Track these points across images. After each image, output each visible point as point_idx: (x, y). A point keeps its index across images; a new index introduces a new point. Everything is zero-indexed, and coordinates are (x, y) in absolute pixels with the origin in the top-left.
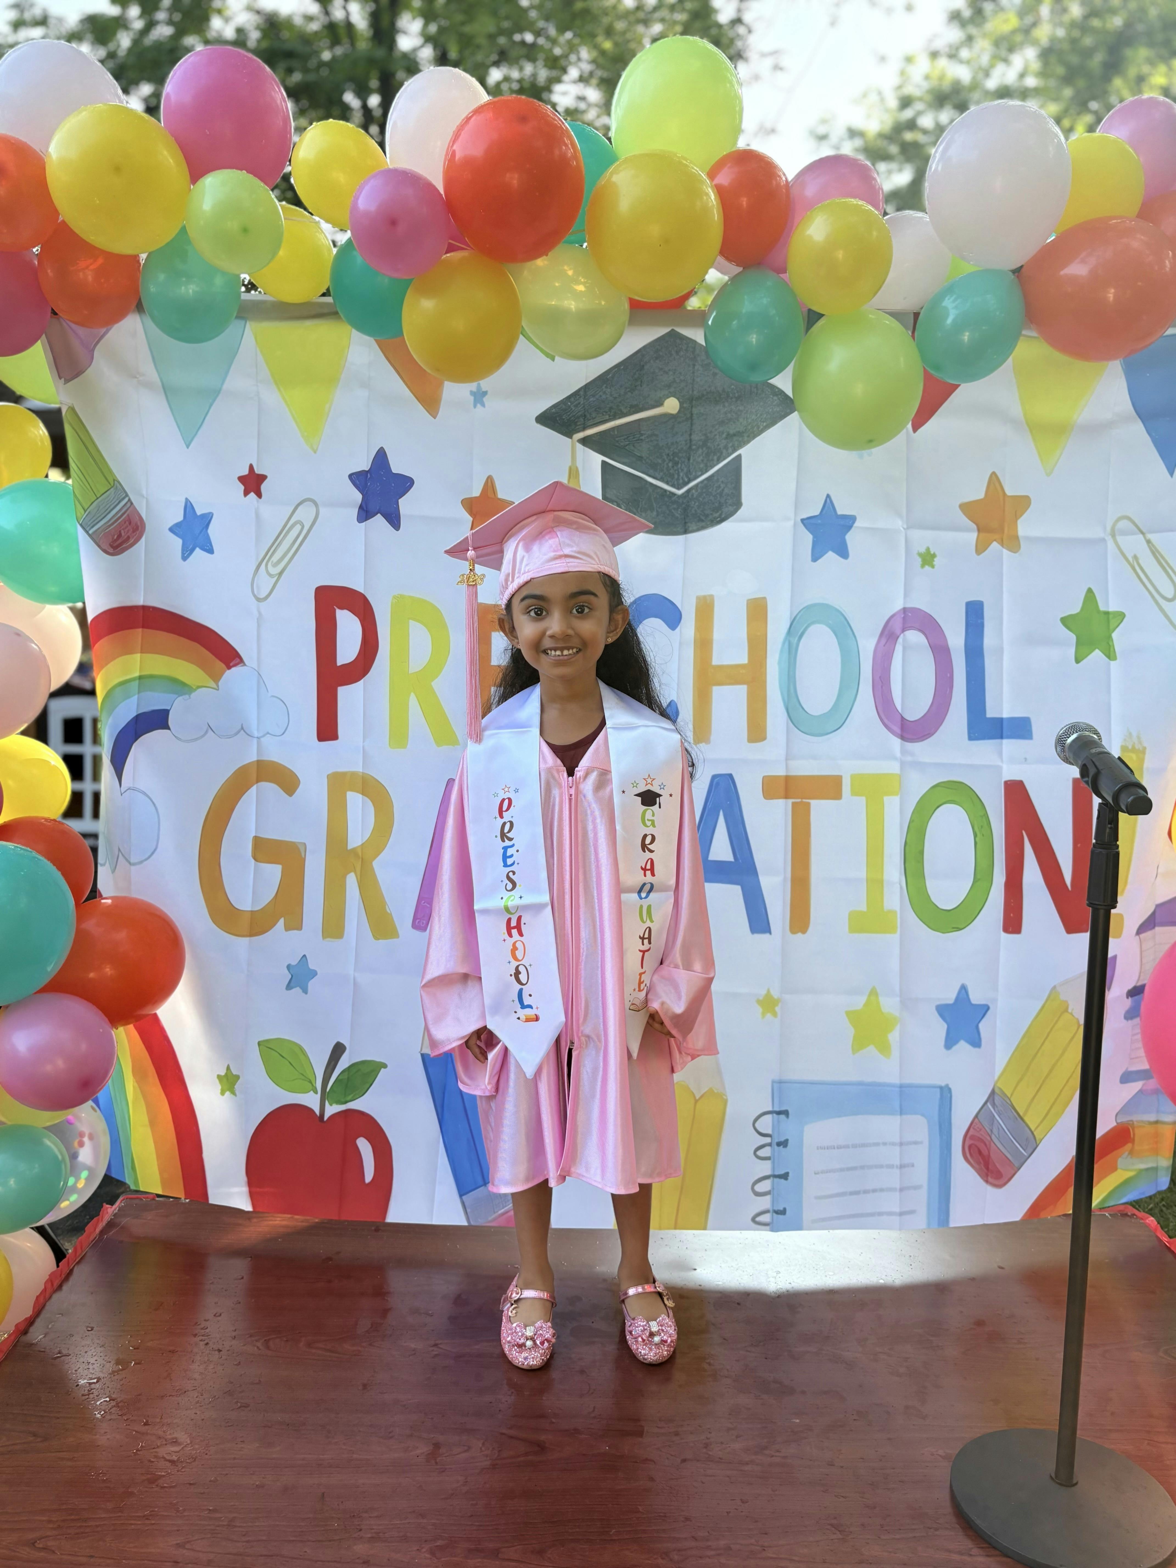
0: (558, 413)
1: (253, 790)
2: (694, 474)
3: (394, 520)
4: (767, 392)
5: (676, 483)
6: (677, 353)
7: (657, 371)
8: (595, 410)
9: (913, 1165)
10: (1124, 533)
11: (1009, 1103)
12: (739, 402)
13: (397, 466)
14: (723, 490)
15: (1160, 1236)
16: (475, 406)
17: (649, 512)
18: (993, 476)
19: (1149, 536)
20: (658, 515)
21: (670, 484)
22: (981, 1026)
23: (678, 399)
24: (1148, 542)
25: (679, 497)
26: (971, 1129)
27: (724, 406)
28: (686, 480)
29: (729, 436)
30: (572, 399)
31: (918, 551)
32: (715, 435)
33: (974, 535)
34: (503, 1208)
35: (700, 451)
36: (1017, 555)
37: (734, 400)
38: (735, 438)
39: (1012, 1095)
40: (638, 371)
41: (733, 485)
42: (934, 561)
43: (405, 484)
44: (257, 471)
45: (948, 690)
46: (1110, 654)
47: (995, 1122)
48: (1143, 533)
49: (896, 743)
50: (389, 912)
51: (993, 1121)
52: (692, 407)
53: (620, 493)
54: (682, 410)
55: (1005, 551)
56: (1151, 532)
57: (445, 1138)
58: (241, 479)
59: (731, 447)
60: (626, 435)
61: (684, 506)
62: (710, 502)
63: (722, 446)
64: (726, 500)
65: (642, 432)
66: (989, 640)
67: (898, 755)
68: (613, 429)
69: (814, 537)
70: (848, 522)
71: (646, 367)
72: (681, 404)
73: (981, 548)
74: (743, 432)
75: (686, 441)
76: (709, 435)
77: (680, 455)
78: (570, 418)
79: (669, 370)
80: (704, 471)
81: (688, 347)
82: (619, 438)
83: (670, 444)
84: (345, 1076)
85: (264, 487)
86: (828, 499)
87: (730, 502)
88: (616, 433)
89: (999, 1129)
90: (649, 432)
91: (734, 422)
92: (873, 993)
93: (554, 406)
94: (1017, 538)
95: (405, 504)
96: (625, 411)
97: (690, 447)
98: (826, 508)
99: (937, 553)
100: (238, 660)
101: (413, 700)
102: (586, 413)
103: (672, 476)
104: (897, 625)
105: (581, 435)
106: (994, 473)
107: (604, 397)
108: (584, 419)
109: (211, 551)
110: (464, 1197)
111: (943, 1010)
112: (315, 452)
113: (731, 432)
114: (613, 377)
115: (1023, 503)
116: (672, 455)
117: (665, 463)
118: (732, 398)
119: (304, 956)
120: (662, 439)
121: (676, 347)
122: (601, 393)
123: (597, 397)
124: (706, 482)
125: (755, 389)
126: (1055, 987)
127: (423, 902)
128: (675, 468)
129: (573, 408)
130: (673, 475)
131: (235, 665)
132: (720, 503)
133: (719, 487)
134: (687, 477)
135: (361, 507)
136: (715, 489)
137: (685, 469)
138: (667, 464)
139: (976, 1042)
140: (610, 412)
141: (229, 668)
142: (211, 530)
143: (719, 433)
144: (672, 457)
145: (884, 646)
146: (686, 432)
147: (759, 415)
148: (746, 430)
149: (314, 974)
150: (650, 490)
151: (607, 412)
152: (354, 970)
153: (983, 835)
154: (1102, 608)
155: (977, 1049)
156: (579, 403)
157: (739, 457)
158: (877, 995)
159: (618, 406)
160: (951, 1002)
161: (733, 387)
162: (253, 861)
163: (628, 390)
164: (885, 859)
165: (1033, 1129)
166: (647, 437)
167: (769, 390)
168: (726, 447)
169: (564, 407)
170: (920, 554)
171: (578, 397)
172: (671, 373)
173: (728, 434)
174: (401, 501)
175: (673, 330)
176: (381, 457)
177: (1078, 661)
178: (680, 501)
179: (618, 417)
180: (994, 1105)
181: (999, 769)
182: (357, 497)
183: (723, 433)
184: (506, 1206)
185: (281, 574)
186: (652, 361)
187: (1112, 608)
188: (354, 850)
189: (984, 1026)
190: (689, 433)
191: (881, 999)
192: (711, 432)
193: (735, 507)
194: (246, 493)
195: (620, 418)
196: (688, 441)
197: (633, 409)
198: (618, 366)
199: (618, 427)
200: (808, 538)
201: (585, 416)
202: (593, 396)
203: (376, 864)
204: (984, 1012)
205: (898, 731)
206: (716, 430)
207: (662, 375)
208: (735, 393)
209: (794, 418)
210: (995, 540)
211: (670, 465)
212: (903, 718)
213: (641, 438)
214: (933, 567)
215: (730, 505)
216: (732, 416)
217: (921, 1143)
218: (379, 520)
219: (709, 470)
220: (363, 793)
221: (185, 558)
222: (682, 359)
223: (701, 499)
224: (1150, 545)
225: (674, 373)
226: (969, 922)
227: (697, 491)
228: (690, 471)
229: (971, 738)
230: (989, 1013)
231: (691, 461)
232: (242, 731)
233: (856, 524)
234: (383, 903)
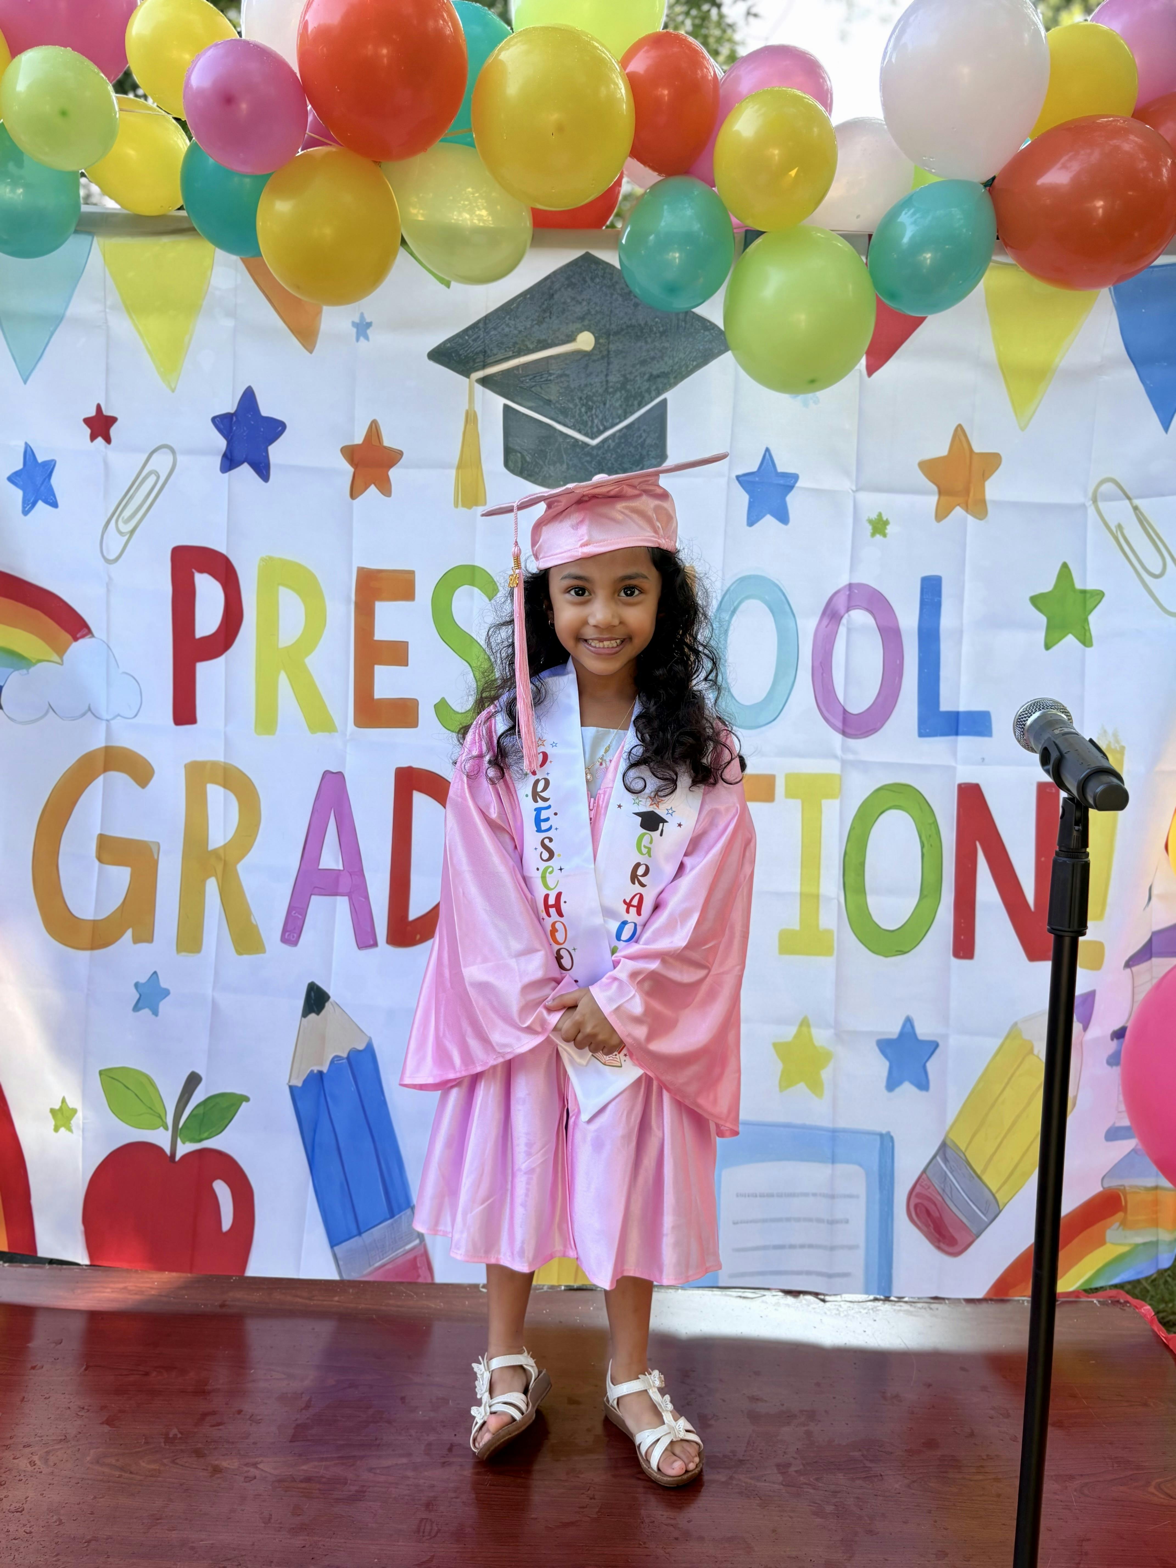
0: (453, 348)
1: (100, 781)
2: (610, 421)
3: (263, 470)
4: (697, 326)
5: (589, 431)
6: (592, 279)
7: (569, 301)
8: (497, 346)
9: (847, 1222)
10: (1109, 498)
11: (964, 1158)
12: (663, 338)
13: (267, 409)
14: (645, 440)
15: (1156, 1329)
16: (358, 340)
17: (558, 465)
18: (959, 429)
19: (1137, 502)
20: (568, 469)
21: (583, 432)
22: (930, 1066)
23: (593, 333)
24: (1136, 508)
25: (593, 448)
26: (918, 1186)
27: (646, 342)
28: (601, 428)
29: (653, 378)
30: (470, 332)
31: (869, 517)
32: (636, 376)
33: (934, 499)
34: (380, 1260)
35: (618, 395)
36: (982, 522)
37: (658, 335)
38: (659, 380)
39: (967, 1149)
40: (546, 300)
41: (657, 434)
42: (886, 529)
43: (276, 428)
44: (107, 412)
45: (897, 679)
46: (1086, 640)
47: (948, 1179)
48: (1129, 498)
49: (838, 737)
50: (254, 923)
51: (945, 1179)
52: (609, 343)
53: (525, 442)
54: (598, 346)
55: (970, 518)
56: (1141, 497)
57: (316, 1182)
58: (87, 421)
59: (654, 390)
60: (532, 375)
61: (598, 458)
62: (629, 454)
63: (643, 389)
64: (648, 451)
65: (551, 372)
66: (947, 621)
67: (839, 752)
68: (517, 368)
69: (751, 497)
70: (789, 482)
71: (556, 296)
72: (597, 339)
73: (941, 514)
74: (668, 373)
75: (601, 382)
76: (628, 376)
77: (595, 398)
78: (469, 354)
79: (583, 300)
80: (623, 418)
81: (604, 273)
82: (524, 378)
83: (582, 386)
84: (201, 1110)
85: (113, 431)
86: (767, 453)
87: (653, 454)
88: (521, 372)
89: (951, 1187)
90: (559, 372)
91: (658, 362)
92: (805, 1023)
93: (449, 340)
94: (983, 502)
95: (276, 452)
96: (531, 347)
97: (606, 390)
98: (765, 464)
99: (890, 520)
100: (85, 631)
101: (283, 678)
102: (487, 348)
103: (585, 423)
104: (841, 603)
105: (480, 374)
106: (960, 426)
107: (507, 330)
108: (484, 355)
109: (55, 505)
110: (336, 1248)
111: (886, 1046)
112: (173, 391)
113: (655, 373)
114: (517, 307)
115: (992, 462)
116: (586, 398)
117: (578, 408)
118: (655, 333)
119: (155, 973)
120: (574, 380)
121: (592, 273)
122: (504, 326)
123: (499, 330)
124: (625, 430)
125: (683, 323)
126: (1016, 1024)
127: (294, 912)
128: (589, 414)
129: (472, 343)
130: (587, 422)
131: (83, 637)
132: (641, 455)
133: (641, 436)
134: (603, 424)
135: (225, 456)
136: (635, 439)
137: (600, 416)
138: (580, 410)
139: (923, 1084)
140: (514, 347)
141: (76, 639)
142: (54, 481)
143: (640, 374)
144: (585, 401)
145: (826, 627)
146: (602, 371)
147: (687, 353)
148: (672, 370)
149: (166, 993)
150: (560, 440)
151: (510, 348)
152: (214, 988)
153: (931, 846)
154: (1078, 586)
155: (924, 1093)
156: (479, 337)
157: (664, 402)
158: (809, 1026)
159: (523, 341)
160: (895, 1036)
161: (657, 319)
162: (97, 863)
163: (535, 322)
164: (822, 872)
165: (994, 1191)
166: (557, 377)
167: (699, 324)
168: (648, 391)
169: (461, 341)
170: (870, 521)
171: (477, 330)
172: (584, 303)
173: (651, 375)
174: (271, 449)
175: (587, 253)
176: (249, 398)
177: (1047, 647)
178: (595, 452)
179: (523, 353)
180: (946, 1160)
181: (950, 770)
182: (221, 443)
183: (644, 374)
184: (383, 1259)
185: (132, 532)
186: (563, 289)
187: (1090, 586)
188: (215, 852)
189: (932, 1066)
190: (605, 373)
191: (814, 1031)
192: (631, 373)
193: (659, 460)
194: (93, 438)
195: (525, 355)
196: (604, 383)
197: (541, 345)
198: (523, 295)
199: (525, 366)
200: (743, 498)
201: (485, 352)
202: (495, 329)
203: (240, 867)
204: (932, 1049)
205: (839, 724)
206: (637, 370)
207: (574, 306)
208: (659, 327)
209: (728, 357)
210: (958, 505)
211: (583, 410)
212: (845, 711)
213: (549, 378)
214: (885, 535)
215: (653, 457)
216: (656, 353)
217: (857, 1197)
218: (245, 469)
219: (628, 417)
220: (225, 786)
221: (26, 512)
222: (598, 287)
223: (619, 451)
224: (1137, 512)
225: (589, 303)
226: (915, 945)
227: (614, 441)
228: (605, 417)
229: (921, 735)
230: (938, 1051)
231: (608, 406)
232: (89, 713)
233: (798, 485)
234: (248, 913)
